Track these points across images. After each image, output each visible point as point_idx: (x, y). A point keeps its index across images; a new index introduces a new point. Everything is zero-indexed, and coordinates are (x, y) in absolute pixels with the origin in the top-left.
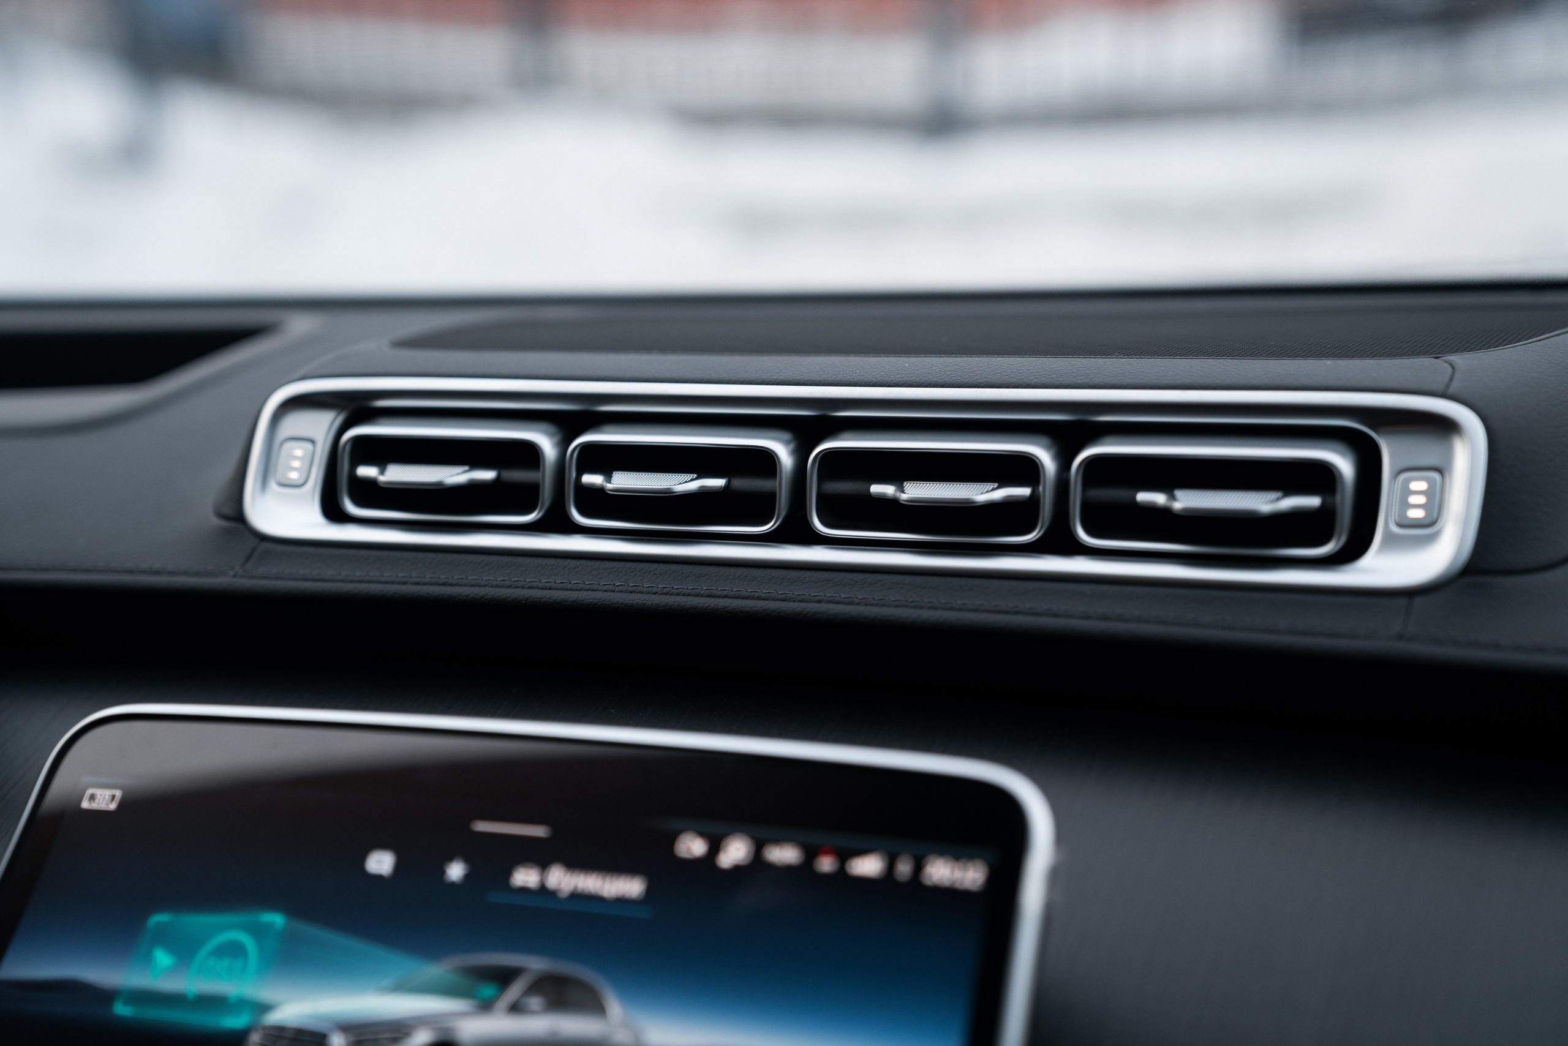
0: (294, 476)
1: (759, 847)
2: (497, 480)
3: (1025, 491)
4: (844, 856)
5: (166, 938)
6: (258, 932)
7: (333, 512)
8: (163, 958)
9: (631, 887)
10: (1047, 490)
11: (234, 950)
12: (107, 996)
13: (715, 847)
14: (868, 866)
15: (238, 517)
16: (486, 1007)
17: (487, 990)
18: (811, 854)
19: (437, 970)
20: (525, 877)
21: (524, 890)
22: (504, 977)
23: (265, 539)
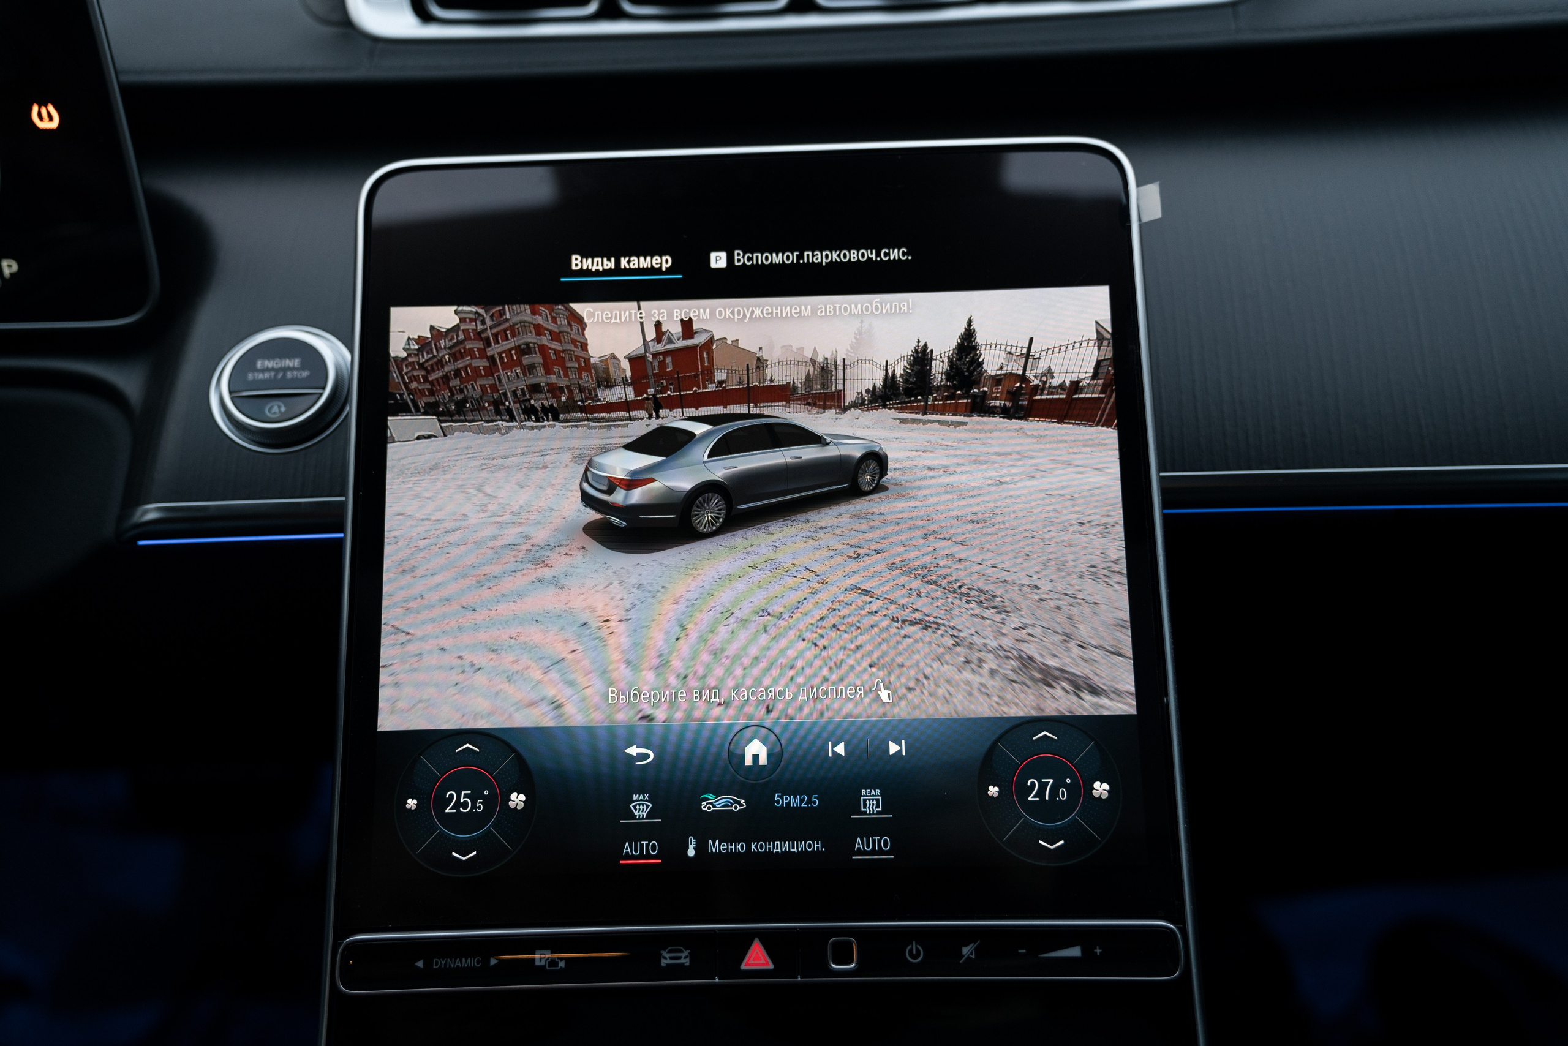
7: (424, 16)
15: (353, 26)
23: (376, 40)
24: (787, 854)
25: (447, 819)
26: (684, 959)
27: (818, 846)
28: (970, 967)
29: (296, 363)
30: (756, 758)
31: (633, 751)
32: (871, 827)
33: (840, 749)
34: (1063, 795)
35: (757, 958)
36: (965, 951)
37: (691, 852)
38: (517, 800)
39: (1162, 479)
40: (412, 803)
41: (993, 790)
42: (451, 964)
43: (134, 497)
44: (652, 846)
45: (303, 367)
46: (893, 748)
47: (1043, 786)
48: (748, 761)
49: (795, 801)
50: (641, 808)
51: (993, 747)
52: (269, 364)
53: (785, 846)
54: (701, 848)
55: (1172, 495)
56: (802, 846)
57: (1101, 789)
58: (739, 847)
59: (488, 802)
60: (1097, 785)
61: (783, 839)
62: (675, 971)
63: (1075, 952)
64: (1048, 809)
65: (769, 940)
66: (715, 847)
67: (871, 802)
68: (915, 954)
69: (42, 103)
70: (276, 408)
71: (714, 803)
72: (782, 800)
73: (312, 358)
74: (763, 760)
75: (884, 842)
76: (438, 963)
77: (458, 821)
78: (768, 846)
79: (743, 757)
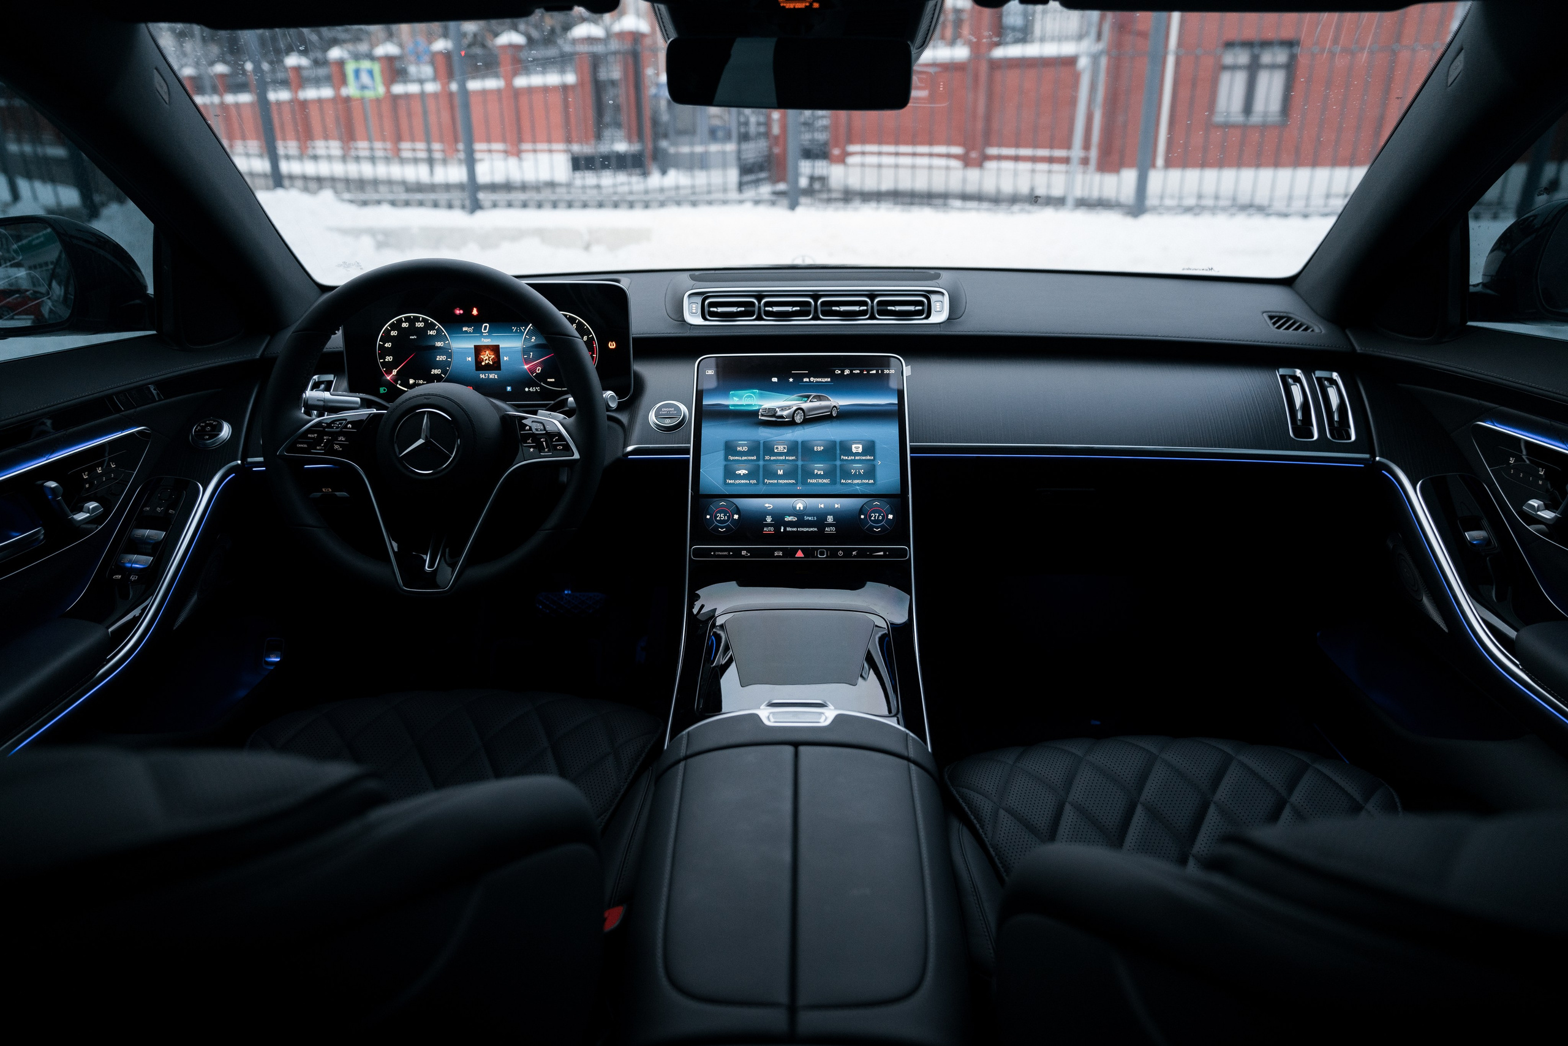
0: (694, 311)
1: (851, 371)
2: (745, 310)
3: (865, 308)
4: (868, 371)
5: (734, 395)
6: (754, 393)
7: (705, 319)
8: (736, 399)
9: (829, 380)
10: (869, 307)
11: (751, 397)
12: (728, 406)
13: (843, 372)
14: (874, 372)
15: (685, 321)
16: (806, 402)
17: (806, 399)
18: (862, 371)
19: (794, 397)
20: (805, 380)
21: (806, 382)
22: (808, 397)
23: (691, 325)
24: (808, 531)
25: (717, 521)
26: (781, 554)
27: (816, 529)
28: (855, 556)
29: (673, 409)
30: (800, 508)
31: (767, 505)
32: (830, 525)
33: (822, 506)
34: (881, 518)
35: (800, 554)
36: (853, 553)
37: (782, 530)
38: (736, 517)
39: (910, 445)
40: (708, 517)
41: (862, 517)
42: (720, 553)
43: (625, 446)
44: (772, 529)
45: (675, 411)
46: (836, 506)
47: (875, 516)
48: (798, 508)
49: (810, 519)
50: (769, 519)
51: (863, 505)
52: (665, 409)
53: (807, 529)
54: (785, 529)
55: (913, 450)
56: (812, 529)
57: (890, 517)
58: (795, 529)
59: (729, 517)
60: (889, 515)
61: (806, 528)
62: (778, 557)
63: (882, 553)
64: (877, 521)
65: (802, 549)
66: (788, 529)
67: (830, 519)
68: (840, 553)
69: (612, 341)
70: (668, 421)
71: (788, 519)
72: (806, 518)
73: (678, 409)
74: (802, 508)
75: (833, 529)
76: (717, 553)
77: (721, 521)
78: (803, 529)
79: (796, 507)
